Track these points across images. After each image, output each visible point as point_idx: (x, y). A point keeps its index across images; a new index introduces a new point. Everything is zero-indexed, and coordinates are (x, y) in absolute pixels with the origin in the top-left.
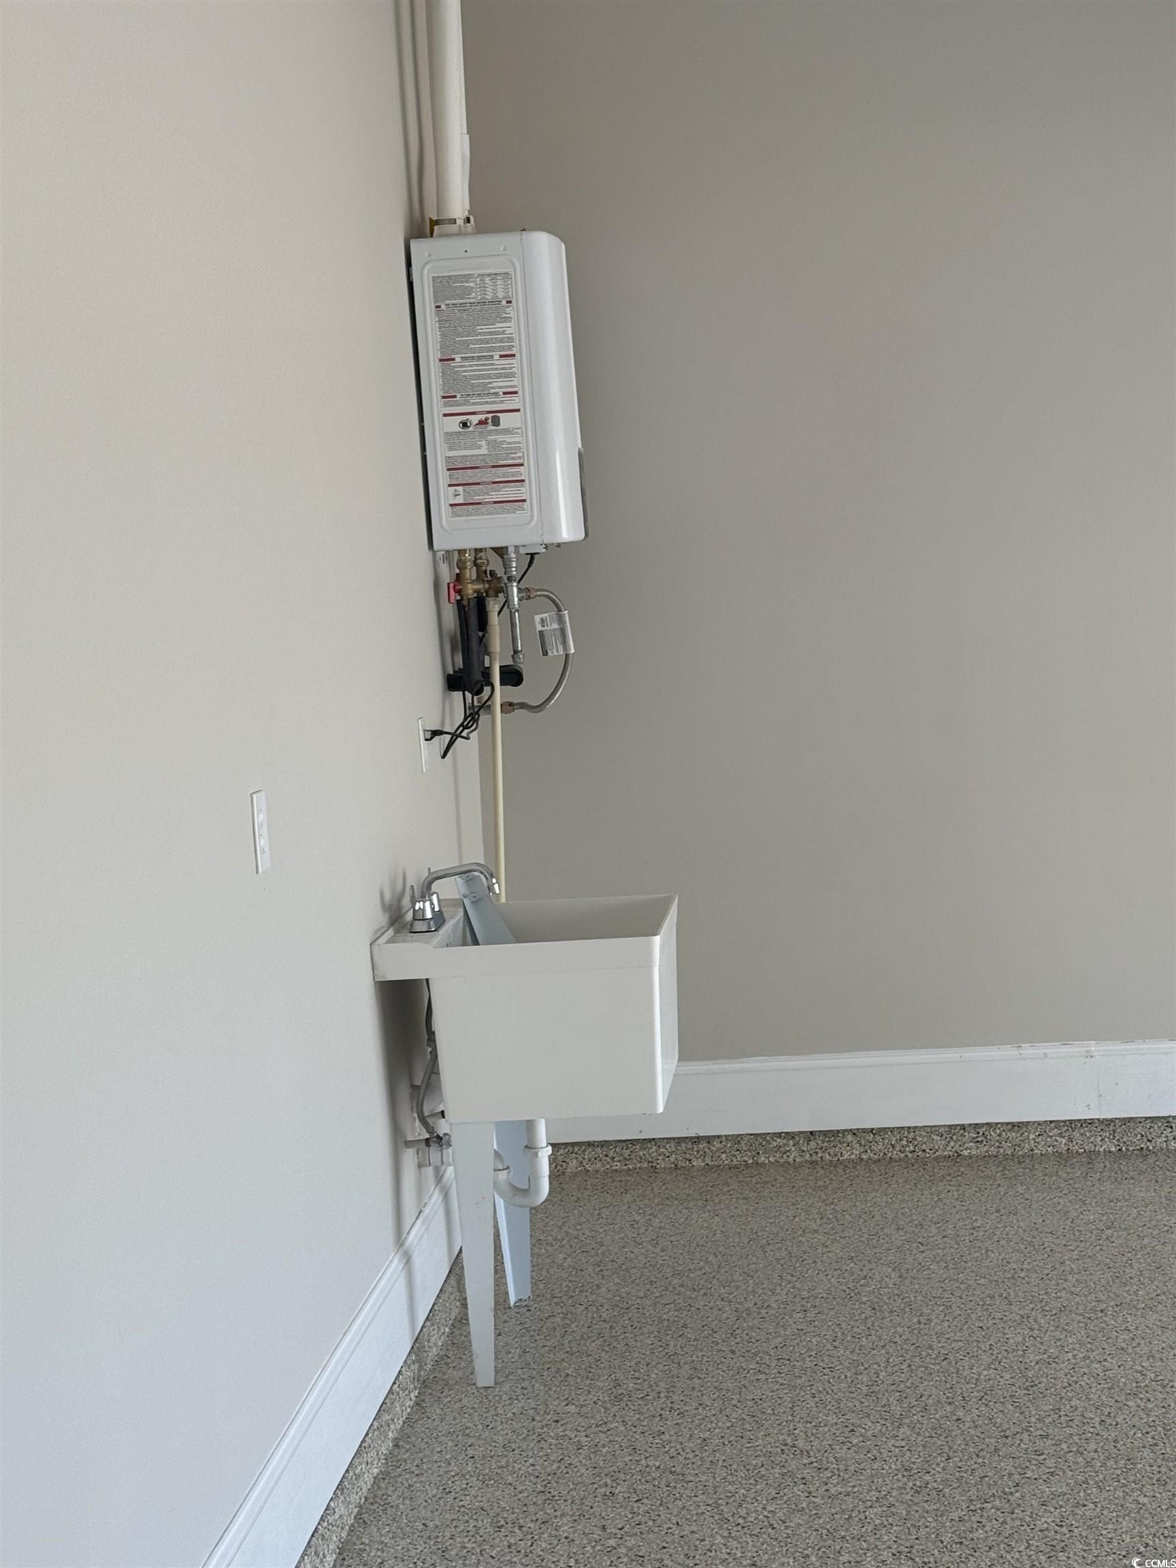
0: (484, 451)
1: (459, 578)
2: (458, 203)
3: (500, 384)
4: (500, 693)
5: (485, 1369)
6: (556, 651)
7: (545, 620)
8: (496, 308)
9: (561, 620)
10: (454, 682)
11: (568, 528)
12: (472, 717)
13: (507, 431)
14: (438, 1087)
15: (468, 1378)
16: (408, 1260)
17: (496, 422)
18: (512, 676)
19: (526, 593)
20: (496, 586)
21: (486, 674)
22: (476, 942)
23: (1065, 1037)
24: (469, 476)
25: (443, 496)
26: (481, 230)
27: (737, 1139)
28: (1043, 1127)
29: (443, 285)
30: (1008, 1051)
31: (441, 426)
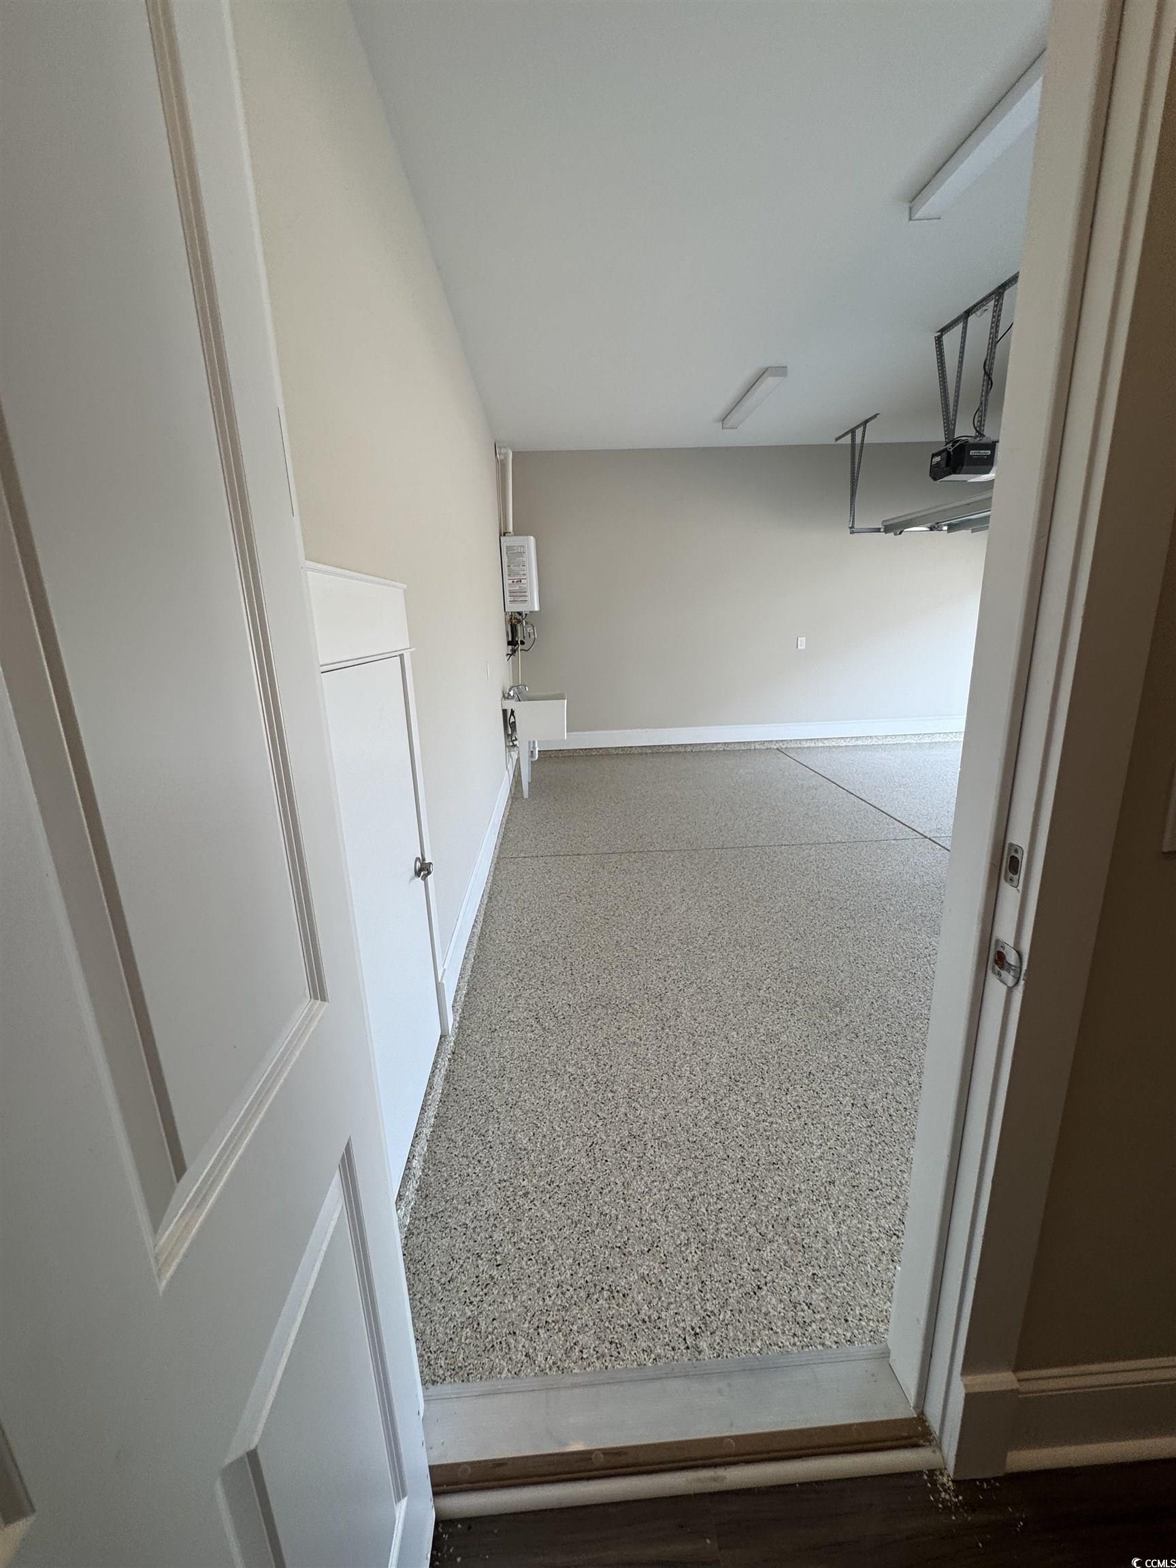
0: (518, 588)
1: (511, 619)
2: (511, 529)
3: (521, 572)
4: (520, 647)
5: (526, 795)
6: (532, 637)
7: (530, 629)
8: (521, 554)
9: (534, 629)
10: (509, 643)
11: (537, 608)
12: (514, 651)
13: (523, 584)
14: (516, 731)
15: (522, 797)
16: (508, 771)
17: (521, 581)
18: (522, 643)
19: (527, 623)
20: (519, 621)
21: (517, 642)
22: (520, 701)
23: (641, 727)
24: (514, 594)
25: (508, 599)
26: (515, 535)
27: (569, 750)
28: (636, 747)
29: (508, 548)
30: (630, 731)
31: (507, 582)
